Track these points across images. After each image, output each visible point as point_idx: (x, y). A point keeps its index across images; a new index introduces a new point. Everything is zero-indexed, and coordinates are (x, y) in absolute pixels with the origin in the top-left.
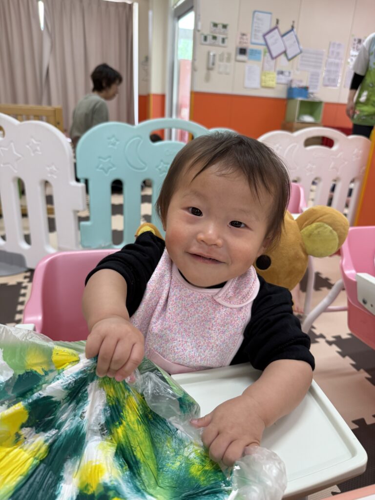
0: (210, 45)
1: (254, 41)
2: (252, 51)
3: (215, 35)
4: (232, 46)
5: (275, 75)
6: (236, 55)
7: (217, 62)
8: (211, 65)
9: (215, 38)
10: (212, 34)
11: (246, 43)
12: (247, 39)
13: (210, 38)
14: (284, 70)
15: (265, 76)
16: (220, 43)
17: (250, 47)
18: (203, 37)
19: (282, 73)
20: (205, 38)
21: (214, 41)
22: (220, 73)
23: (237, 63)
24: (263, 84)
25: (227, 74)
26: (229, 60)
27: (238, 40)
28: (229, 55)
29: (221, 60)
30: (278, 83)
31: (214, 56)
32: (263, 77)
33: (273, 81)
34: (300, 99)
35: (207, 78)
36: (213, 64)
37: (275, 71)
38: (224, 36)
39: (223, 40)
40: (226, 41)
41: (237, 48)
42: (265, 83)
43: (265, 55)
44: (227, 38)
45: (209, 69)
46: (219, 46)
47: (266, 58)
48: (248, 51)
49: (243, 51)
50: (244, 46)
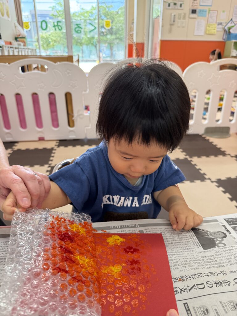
0: (172, 9)
1: (202, 4)
2: (200, 10)
3: (175, 2)
4: (187, 8)
5: (216, 25)
6: (189, 14)
7: (177, 20)
8: (172, 22)
9: (175, 4)
10: (173, 2)
11: (196, 6)
12: (197, 3)
13: (172, 5)
14: (222, 22)
15: (209, 26)
16: (179, 8)
17: (199, 8)
18: (167, 5)
19: (221, 24)
20: (169, 5)
21: (175, 6)
22: (179, 27)
23: (190, 20)
24: (207, 32)
25: (183, 27)
26: (184, 18)
27: (191, 4)
28: (185, 14)
29: (179, 18)
30: (217, 31)
31: (175, 16)
32: (208, 28)
33: (214, 29)
34: (234, 41)
35: (170, 31)
36: (174, 21)
37: (216, 23)
38: (181, 3)
39: (181, 5)
40: (183, 5)
41: (190, 9)
42: (209, 31)
43: (209, 13)
44: (183, 3)
45: (171, 25)
46: (178, 9)
47: (210, 14)
48: (197, 11)
49: (194, 11)
50: (194, 8)
